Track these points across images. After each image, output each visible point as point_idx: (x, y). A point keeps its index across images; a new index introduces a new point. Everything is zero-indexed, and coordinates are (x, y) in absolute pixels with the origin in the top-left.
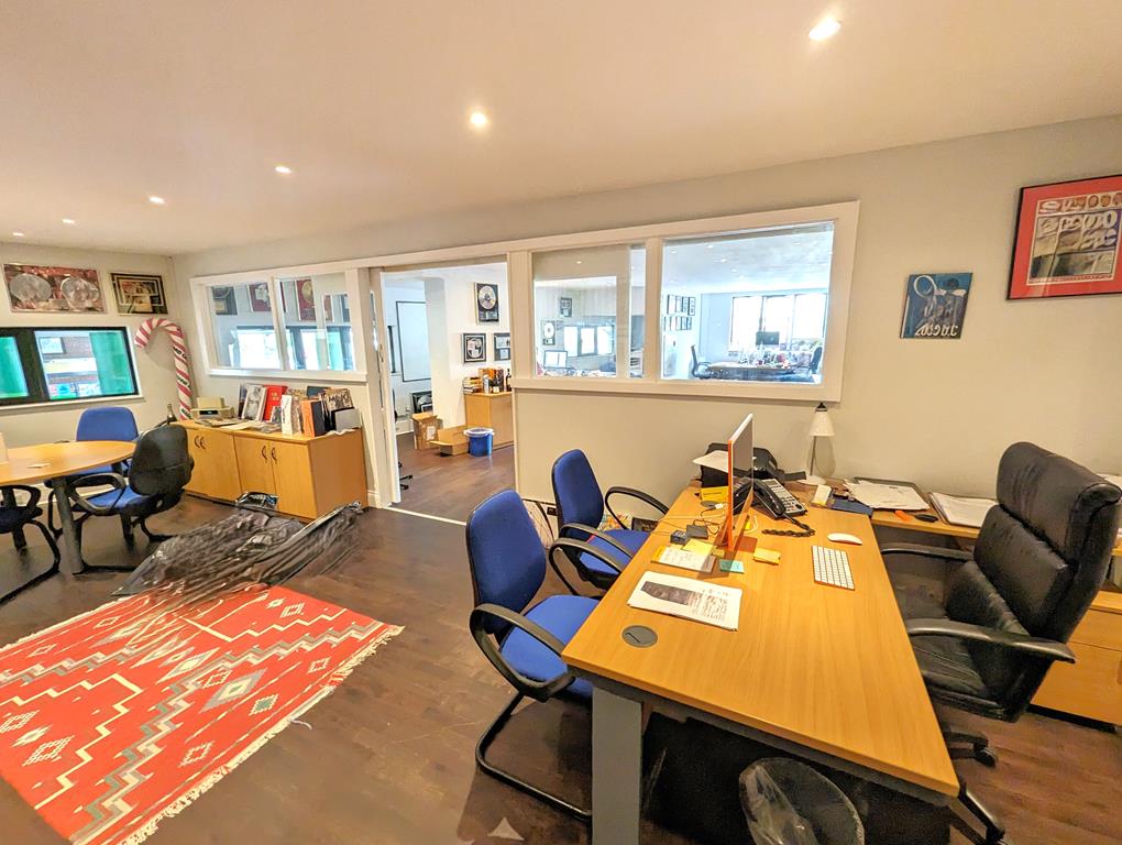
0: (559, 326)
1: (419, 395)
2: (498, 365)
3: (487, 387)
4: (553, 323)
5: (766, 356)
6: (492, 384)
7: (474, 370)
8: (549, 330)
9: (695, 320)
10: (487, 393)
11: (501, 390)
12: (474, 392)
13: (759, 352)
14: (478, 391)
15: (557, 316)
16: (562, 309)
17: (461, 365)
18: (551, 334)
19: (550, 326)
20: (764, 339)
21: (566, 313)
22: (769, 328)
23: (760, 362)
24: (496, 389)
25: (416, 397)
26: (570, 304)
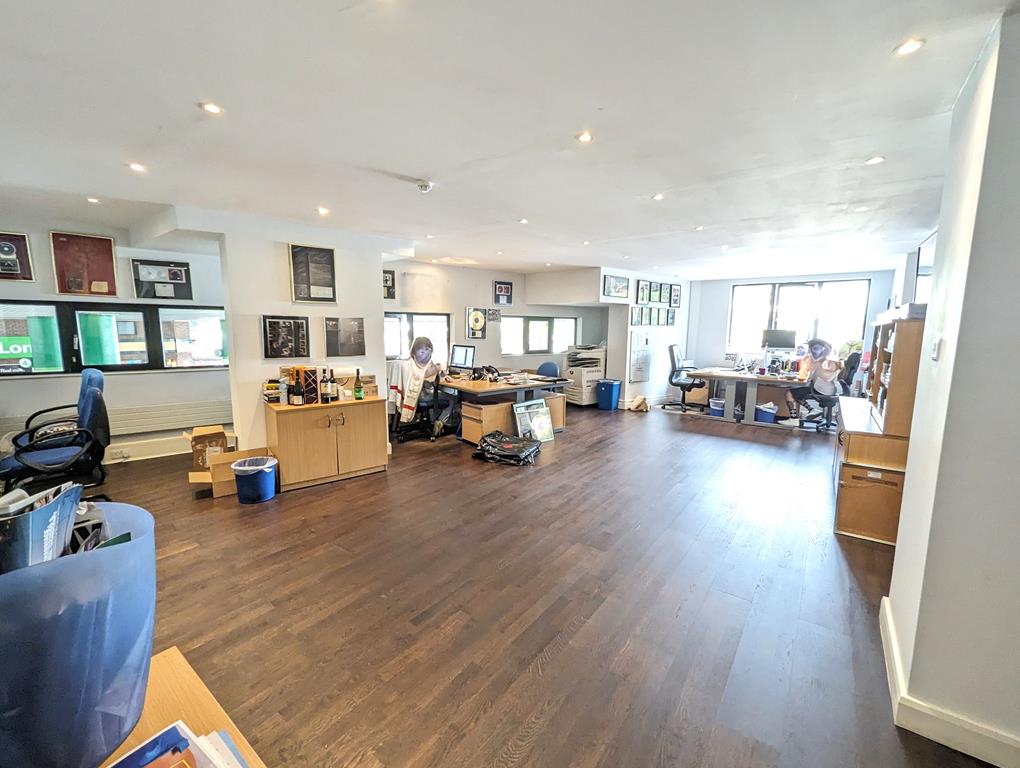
0: (492, 315)
4: (484, 312)
5: (773, 362)
8: (477, 320)
9: (681, 314)
13: (764, 357)
15: (490, 304)
16: (497, 296)
17: (258, 361)
18: (480, 325)
19: (480, 315)
20: (776, 339)
21: (503, 300)
22: (782, 326)
23: (762, 371)
24: (298, 399)
26: (510, 290)
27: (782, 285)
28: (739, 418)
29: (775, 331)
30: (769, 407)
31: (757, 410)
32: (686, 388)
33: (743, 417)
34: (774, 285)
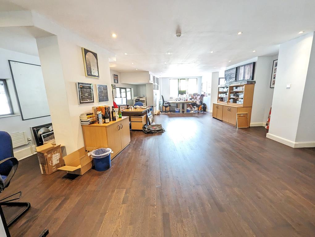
0: (114, 87)
1: (38, 128)
2: (103, 104)
3: (101, 120)
6: (104, 118)
7: (88, 108)
10: (101, 124)
11: (110, 120)
12: (90, 124)
14: (93, 122)
15: (113, 83)
16: (115, 80)
17: (78, 105)
21: (116, 82)
24: (107, 120)
25: (35, 130)
26: (117, 78)
27: (181, 79)
28: (183, 112)
29: (180, 91)
30: (189, 109)
31: (187, 110)
32: (166, 107)
33: (184, 112)
34: (178, 79)
